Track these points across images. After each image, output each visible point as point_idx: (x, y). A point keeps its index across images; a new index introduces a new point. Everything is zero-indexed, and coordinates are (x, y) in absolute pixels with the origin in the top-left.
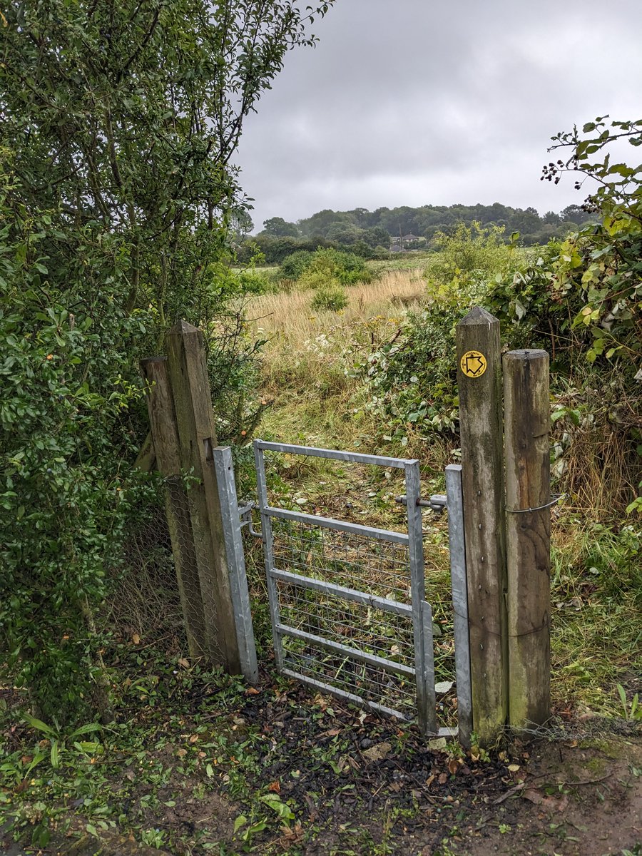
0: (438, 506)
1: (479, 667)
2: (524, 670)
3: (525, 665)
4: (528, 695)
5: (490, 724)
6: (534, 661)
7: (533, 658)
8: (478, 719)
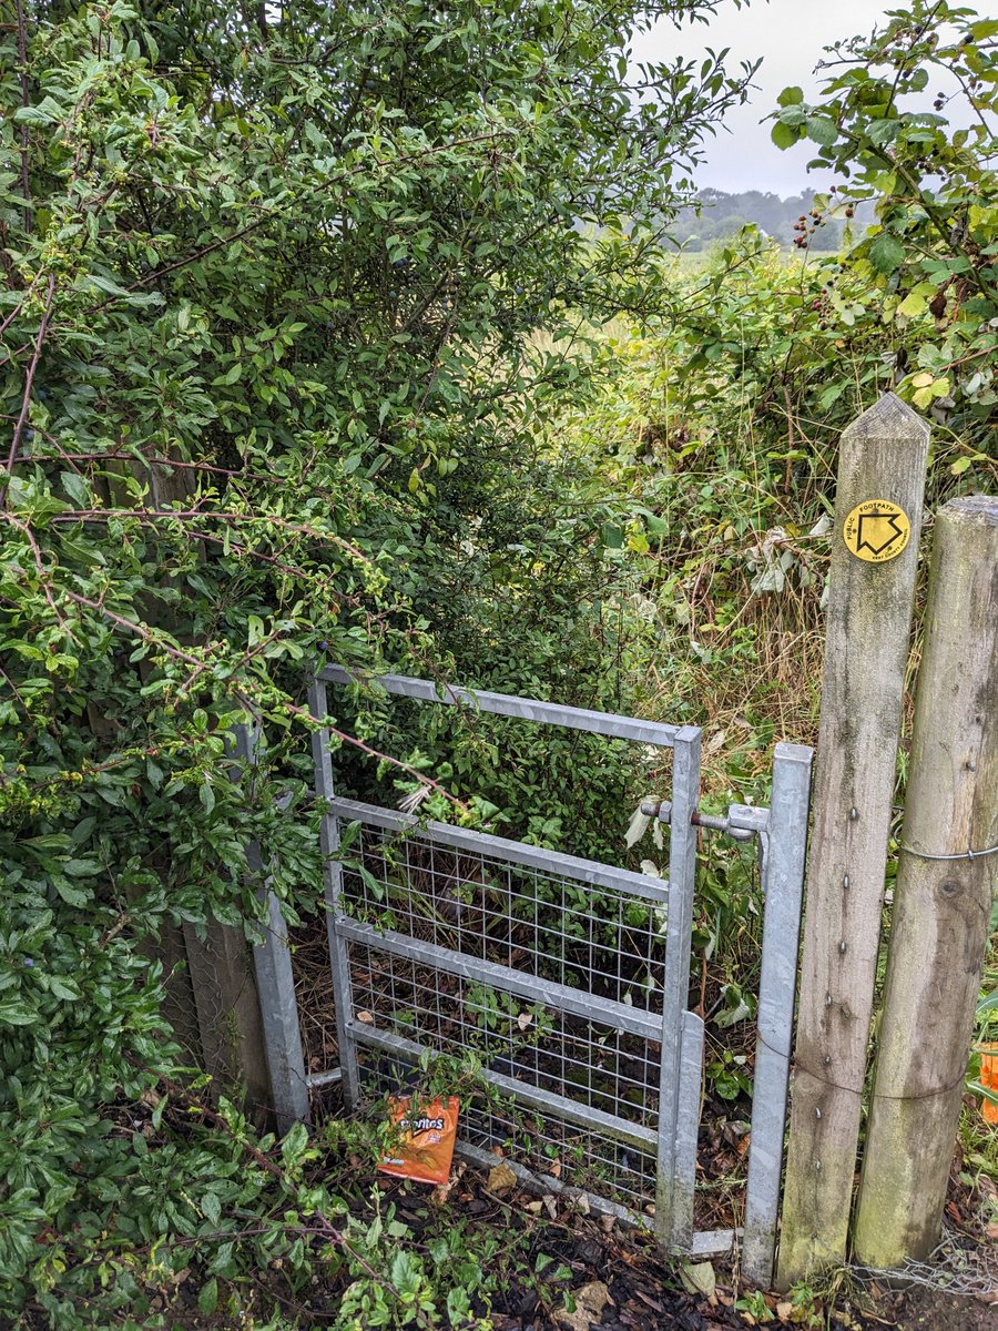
0: (745, 833)
1: (806, 1146)
2: (909, 1162)
3: (913, 1154)
4: (910, 1208)
5: (817, 1249)
6: (933, 1146)
7: (930, 1141)
8: (791, 1238)
